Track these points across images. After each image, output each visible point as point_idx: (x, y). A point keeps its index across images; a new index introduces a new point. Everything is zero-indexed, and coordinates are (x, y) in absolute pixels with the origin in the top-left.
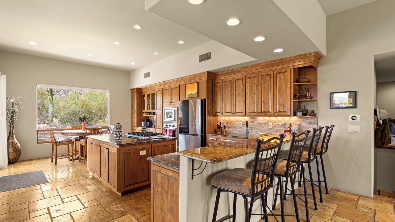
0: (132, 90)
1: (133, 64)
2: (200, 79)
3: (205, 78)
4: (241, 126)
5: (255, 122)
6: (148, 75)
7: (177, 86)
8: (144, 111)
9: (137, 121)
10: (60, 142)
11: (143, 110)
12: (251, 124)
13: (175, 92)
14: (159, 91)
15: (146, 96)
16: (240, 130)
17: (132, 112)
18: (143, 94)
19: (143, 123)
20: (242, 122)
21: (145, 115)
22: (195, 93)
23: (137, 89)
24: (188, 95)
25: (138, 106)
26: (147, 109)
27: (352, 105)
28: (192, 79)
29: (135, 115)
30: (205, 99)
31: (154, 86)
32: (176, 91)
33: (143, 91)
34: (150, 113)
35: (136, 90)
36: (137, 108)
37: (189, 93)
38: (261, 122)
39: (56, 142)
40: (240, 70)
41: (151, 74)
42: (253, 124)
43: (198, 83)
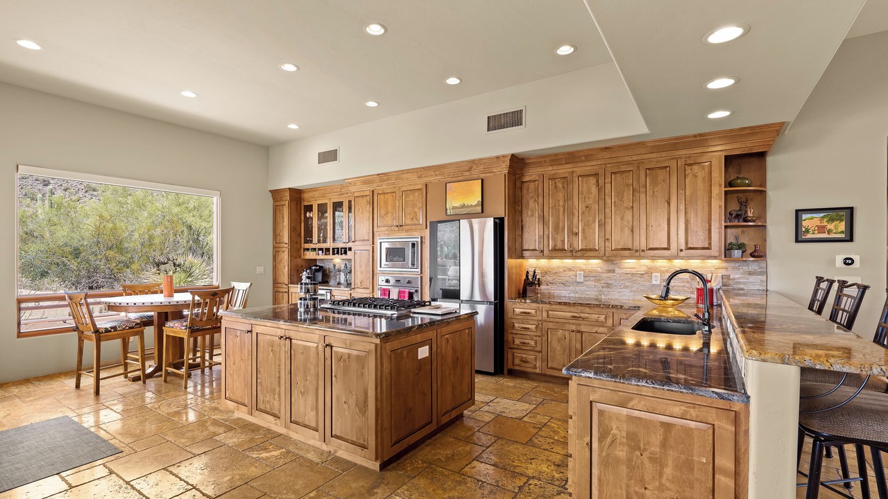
0: (276, 194)
1: (293, 126)
2: (486, 172)
3: (504, 168)
4: (582, 280)
5: (617, 270)
6: (328, 157)
7: (420, 187)
8: (307, 246)
9: (291, 270)
11: (305, 243)
12: (607, 275)
13: (412, 200)
14: (362, 196)
15: (315, 208)
16: (577, 288)
17: (274, 247)
18: (306, 204)
19: (304, 275)
20: (583, 270)
21: (310, 255)
22: (475, 203)
23: (291, 190)
24: (454, 208)
25: (293, 233)
26: (319, 242)
27: (843, 236)
28: (464, 171)
29: (285, 256)
30: (502, 219)
31: (342, 187)
32: (418, 199)
33: (306, 196)
34: (328, 250)
35: (287, 194)
36: (291, 238)
37: (457, 204)
38: (633, 271)
39: (97, 331)
40: (592, 155)
41: (340, 155)
42: (611, 274)
43: (482, 180)
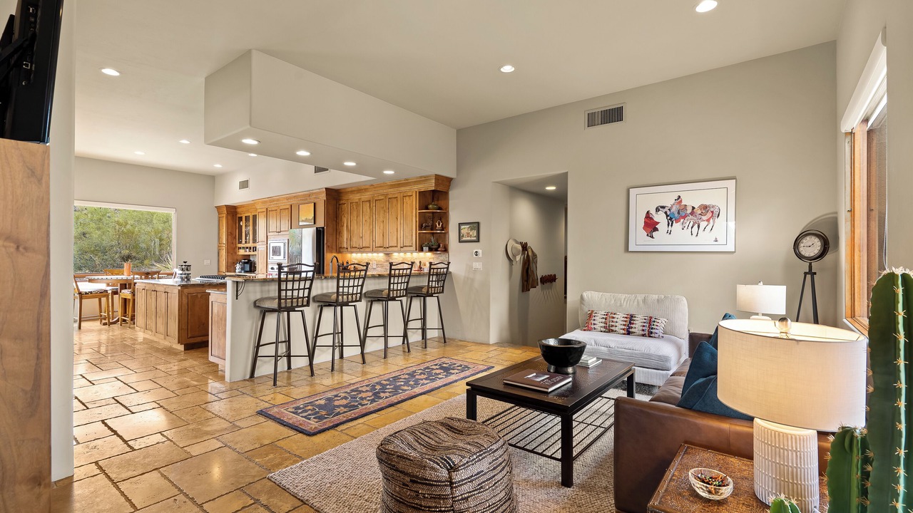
0: (218, 208)
1: (218, 166)
2: (316, 198)
3: (323, 197)
4: (376, 267)
6: (244, 185)
7: (287, 207)
8: (239, 245)
9: (227, 262)
10: (86, 293)
11: (238, 243)
12: (386, 263)
13: (285, 215)
14: (262, 212)
15: (244, 219)
17: (219, 246)
18: (239, 216)
19: (238, 266)
20: (376, 261)
21: (242, 252)
22: (311, 218)
23: (228, 207)
24: (302, 221)
25: (230, 237)
26: (246, 242)
28: (307, 197)
29: (224, 253)
30: (323, 228)
31: (253, 205)
32: (287, 213)
33: (239, 210)
34: (250, 248)
35: (225, 209)
36: (227, 240)
37: (304, 218)
39: (80, 293)
41: (250, 184)
43: (315, 204)
